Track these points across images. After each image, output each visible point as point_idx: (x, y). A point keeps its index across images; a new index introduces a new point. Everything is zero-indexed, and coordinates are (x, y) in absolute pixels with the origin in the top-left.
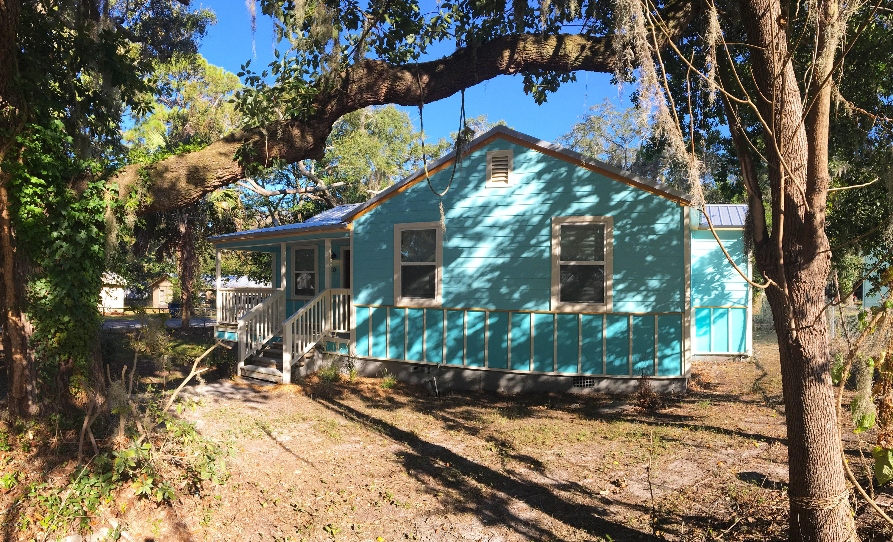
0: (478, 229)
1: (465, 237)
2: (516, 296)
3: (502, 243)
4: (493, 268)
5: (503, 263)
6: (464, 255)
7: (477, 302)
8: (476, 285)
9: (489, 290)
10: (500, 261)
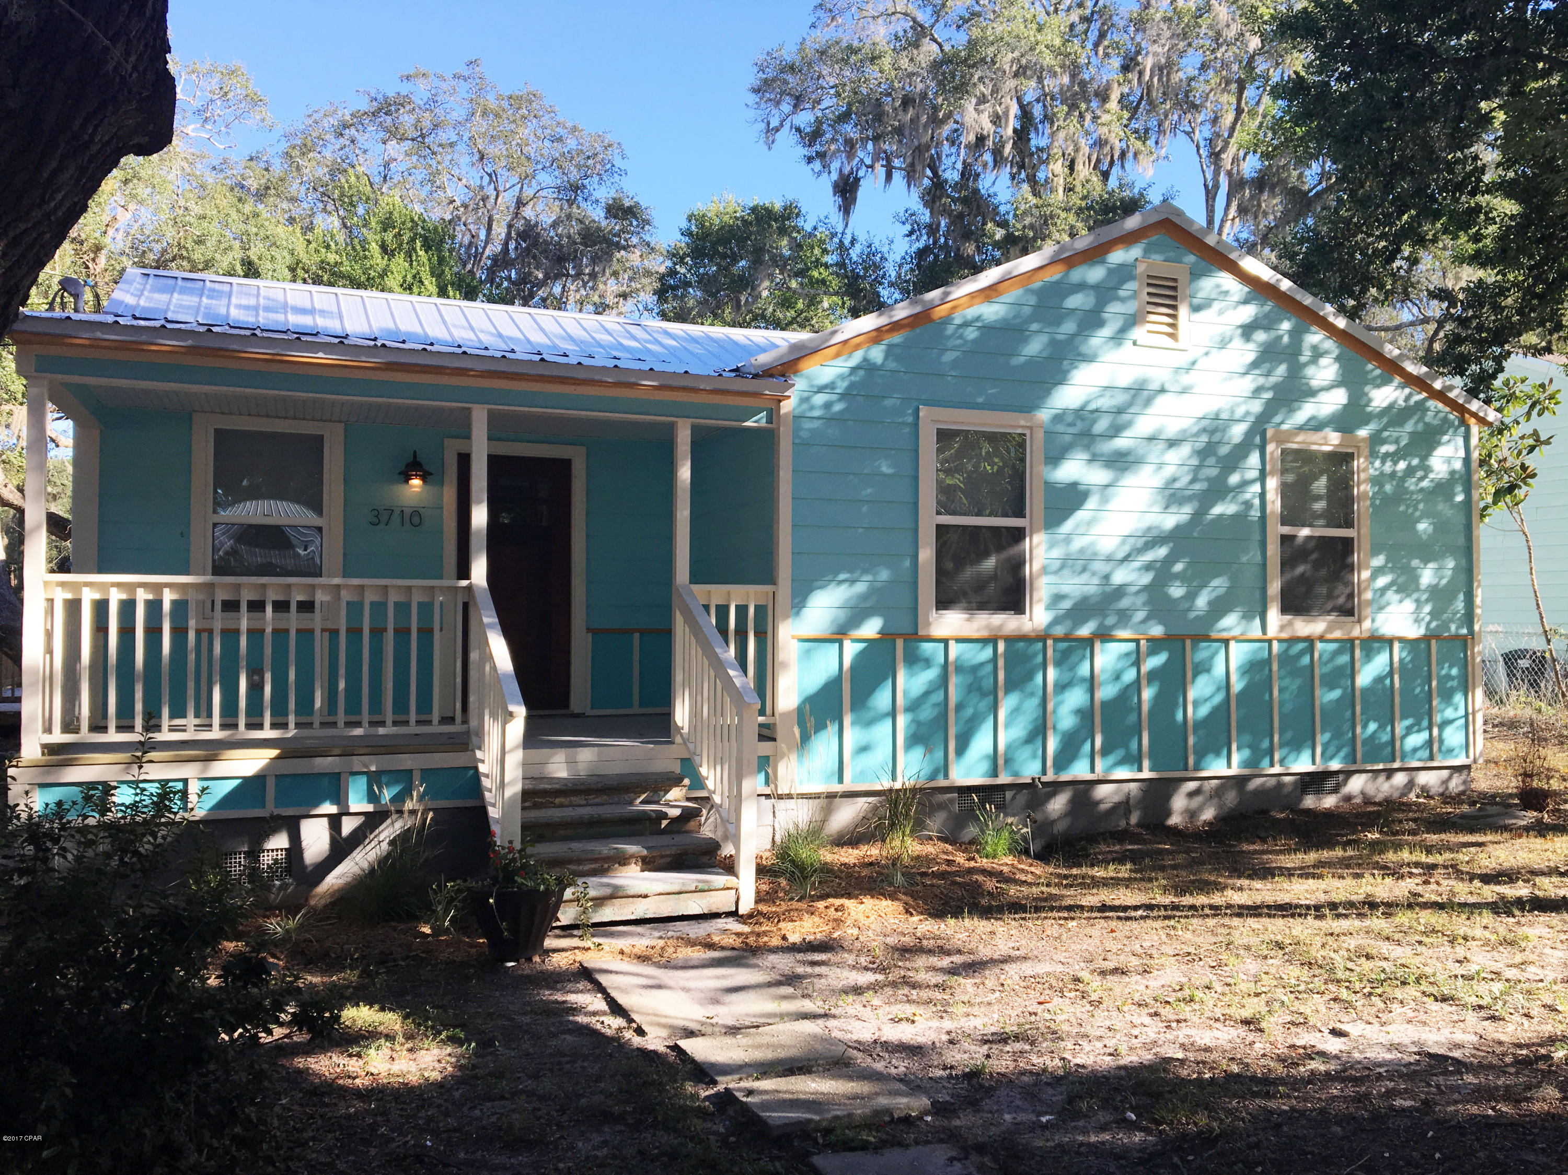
0: (1121, 443)
1: (1093, 459)
2: (1202, 602)
3: (1174, 480)
4: (1154, 539)
5: (1178, 528)
6: (1092, 503)
7: (1124, 617)
8: (1120, 577)
9: (1146, 588)
10: (1170, 521)
